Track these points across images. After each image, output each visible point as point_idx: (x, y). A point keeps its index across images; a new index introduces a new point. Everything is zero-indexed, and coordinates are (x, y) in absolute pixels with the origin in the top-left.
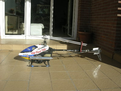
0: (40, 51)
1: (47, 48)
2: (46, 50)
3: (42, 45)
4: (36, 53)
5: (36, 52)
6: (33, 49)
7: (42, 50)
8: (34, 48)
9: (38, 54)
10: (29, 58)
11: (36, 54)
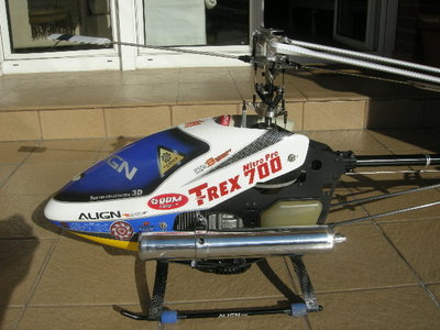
0: (234, 182)
1: (292, 151)
2: (287, 168)
3: (238, 121)
4: (193, 198)
5: (197, 190)
6: (163, 167)
7: (248, 170)
8: (175, 156)
9: (208, 204)
10: (135, 239)
11: (192, 205)
